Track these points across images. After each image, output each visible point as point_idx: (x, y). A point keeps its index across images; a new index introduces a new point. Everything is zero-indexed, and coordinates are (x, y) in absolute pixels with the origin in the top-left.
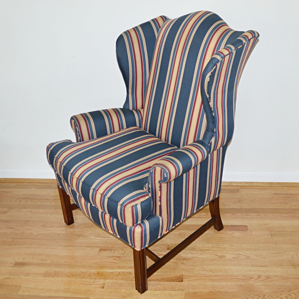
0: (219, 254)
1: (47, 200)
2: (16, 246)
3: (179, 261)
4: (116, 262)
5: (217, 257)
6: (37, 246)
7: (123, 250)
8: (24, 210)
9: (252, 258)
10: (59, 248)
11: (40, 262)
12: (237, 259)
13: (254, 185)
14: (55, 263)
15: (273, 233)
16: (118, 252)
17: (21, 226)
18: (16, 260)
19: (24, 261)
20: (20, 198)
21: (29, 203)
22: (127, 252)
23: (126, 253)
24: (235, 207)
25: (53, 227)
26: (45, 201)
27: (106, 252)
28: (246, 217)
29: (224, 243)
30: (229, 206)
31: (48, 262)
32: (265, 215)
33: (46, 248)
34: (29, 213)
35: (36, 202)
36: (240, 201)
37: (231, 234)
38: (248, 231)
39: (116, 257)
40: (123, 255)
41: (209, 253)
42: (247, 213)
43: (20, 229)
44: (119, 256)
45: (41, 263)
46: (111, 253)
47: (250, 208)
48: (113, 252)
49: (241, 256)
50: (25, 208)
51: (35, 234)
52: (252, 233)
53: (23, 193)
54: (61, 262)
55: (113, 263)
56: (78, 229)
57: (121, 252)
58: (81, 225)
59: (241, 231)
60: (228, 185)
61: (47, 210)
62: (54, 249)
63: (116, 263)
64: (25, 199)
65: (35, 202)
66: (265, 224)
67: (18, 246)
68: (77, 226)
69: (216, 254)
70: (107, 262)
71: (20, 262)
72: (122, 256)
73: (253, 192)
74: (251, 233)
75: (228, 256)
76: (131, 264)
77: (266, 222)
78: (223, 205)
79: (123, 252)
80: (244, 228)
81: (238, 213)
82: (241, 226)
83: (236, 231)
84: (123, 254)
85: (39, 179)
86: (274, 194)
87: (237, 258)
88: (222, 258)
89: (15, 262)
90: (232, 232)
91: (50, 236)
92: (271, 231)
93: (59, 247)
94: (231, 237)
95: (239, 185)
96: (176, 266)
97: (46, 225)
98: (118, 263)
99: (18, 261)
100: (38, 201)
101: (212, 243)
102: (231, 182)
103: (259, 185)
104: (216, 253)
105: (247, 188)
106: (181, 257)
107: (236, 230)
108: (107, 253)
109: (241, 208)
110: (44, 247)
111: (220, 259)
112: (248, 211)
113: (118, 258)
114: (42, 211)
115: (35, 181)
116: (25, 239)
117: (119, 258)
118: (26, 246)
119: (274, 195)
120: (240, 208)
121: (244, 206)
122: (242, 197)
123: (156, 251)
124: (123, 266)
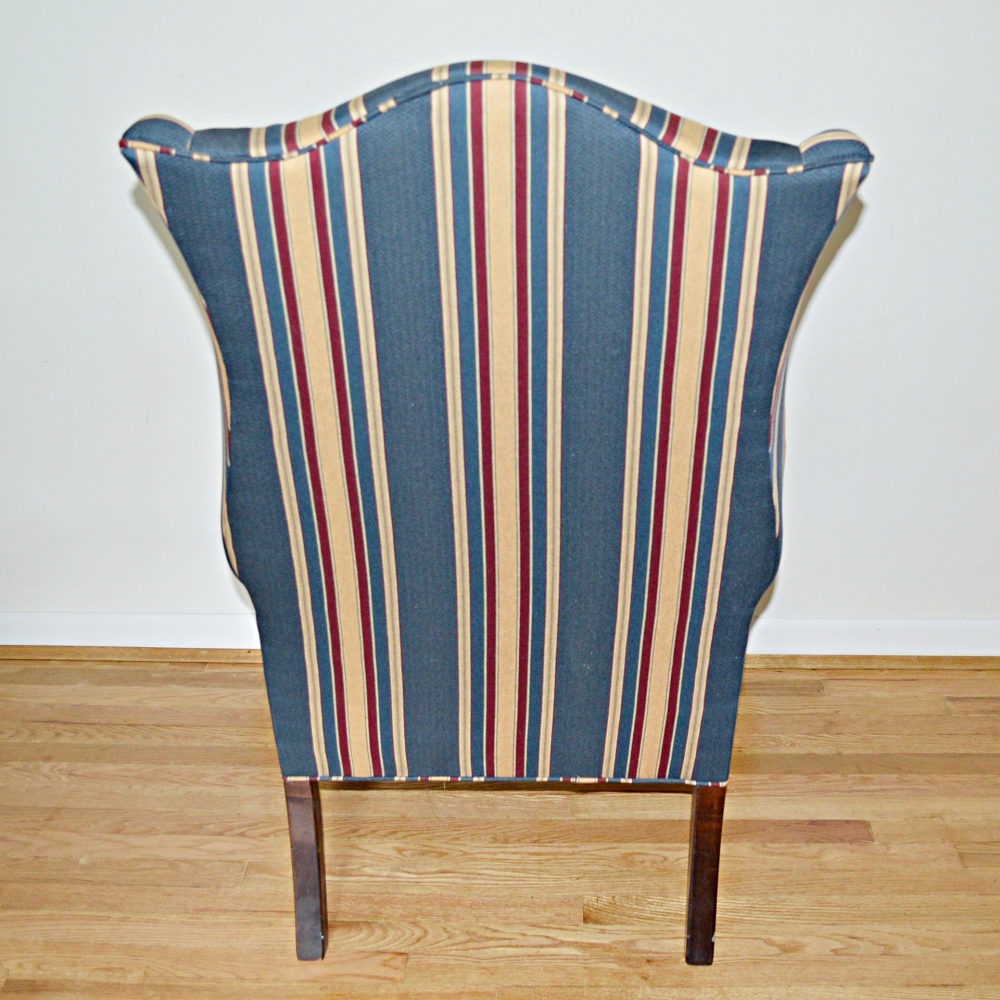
0: (777, 939)
1: (130, 729)
2: (10, 913)
3: (631, 970)
4: (392, 974)
5: (774, 950)
6: (91, 913)
7: (415, 924)
8: (46, 767)
9: (901, 950)
10: (173, 917)
11: (101, 977)
12: (848, 955)
13: (874, 666)
14: (160, 982)
15: (965, 848)
16: (399, 933)
17: (34, 829)
18: (8, 971)
19: (40, 975)
20: (34, 721)
21: (65, 739)
22: (431, 932)
23: (429, 937)
24: (817, 751)
25: (150, 832)
26: (123, 733)
27: (352, 934)
28: (860, 788)
29: (791, 893)
30: (793, 745)
31: (133, 978)
32: (928, 781)
33: (122, 920)
34: (64, 778)
35: (90, 737)
36: (829, 725)
37: (816, 857)
38: (876, 843)
39: (394, 953)
40: (417, 945)
41: (740, 936)
42: (862, 773)
43: (26, 844)
44: (403, 950)
45: (105, 984)
46: (372, 938)
47: (870, 752)
48: (378, 932)
49: (861, 943)
50: (48, 759)
51: (83, 861)
52: (892, 851)
53: (47, 701)
54: (182, 978)
55: (379, 981)
56: (244, 839)
57: (408, 932)
58: (257, 824)
59: (851, 842)
60: (784, 666)
61: (131, 766)
62: (155, 921)
63: (393, 979)
64: (52, 725)
65: (86, 733)
66: (933, 817)
67: (19, 913)
68: (242, 830)
69: (766, 937)
70: (358, 975)
71: (23, 978)
72: (412, 948)
73: (877, 694)
74: (888, 849)
75: (814, 946)
76: (448, 985)
77: (937, 805)
78: (773, 743)
79: (418, 933)
80: (856, 832)
81: (829, 773)
82: (848, 822)
83: (829, 845)
84: (419, 940)
85: (104, 647)
86: (949, 699)
87: (846, 951)
88: (791, 954)
89: (4, 980)
90: (815, 848)
91: (142, 869)
92: (959, 843)
93: (173, 913)
94: (817, 867)
95: (820, 666)
96: (620, 989)
97: (126, 823)
98: (401, 981)
99: (15, 973)
100: (100, 731)
101: (751, 895)
102: (794, 658)
103: (891, 667)
104: (765, 932)
105: (852, 677)
106: (638, 952)
107: (829, 840)
108: (357, 937)
109: (839, 754)
110: (117, 915)
111: (784, 957)
112: (864, 765)
113: (400, 958)
114: (111, 768)
115: (89, 656)
116: (47, 881)
117: (405, 957)
118: (48, 912)
119: (949, 704)
120: (835, 752)
121: (850, 745)
122: (837, 712)
123: (540, 927)
124: (419, 990)
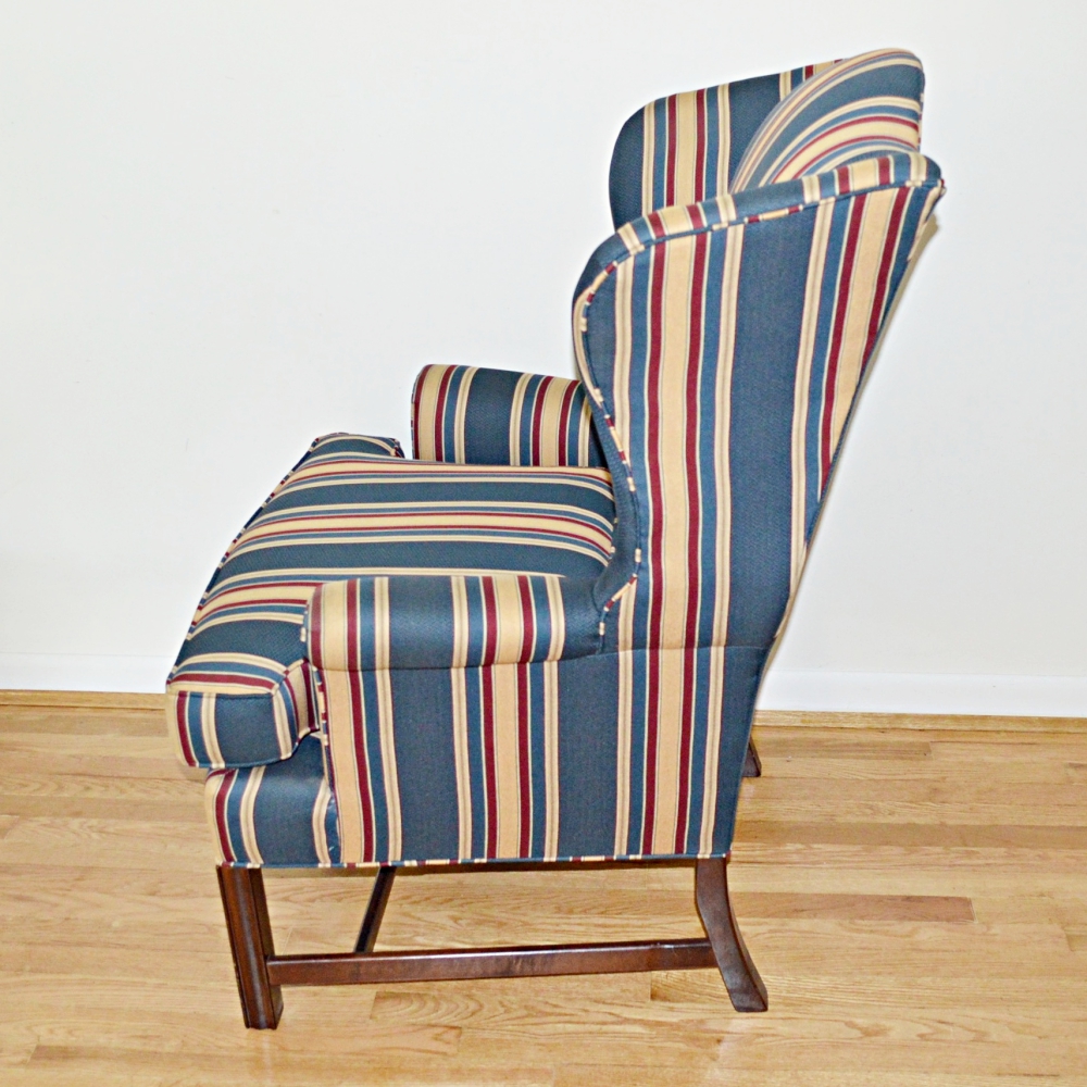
0: (859, 1021)
1: (165, 784)
2: (40, 977)
3: (699, 1050)
4: (442, 1047)
5: (856, 1033)
6: (125, 979)
7: (470, 997)
8: (75, 823)
9: (994, 1037)
11: (137, 1045)
12: (936, 1040)
13: (989, 728)
14: (199, 1051)
15: (1074, 930)
16: (453, 1006)
17: (61, 889)
18: (39, 1037)
19: (72, 1041)
20: (61, 774)
21: (94, 794)
22: (486, 1006)
23: (485, 1011)
24: (921, 821)
25: (187, 895)
26: (157, 788)
27: (402, 1006)
28: (963, 862)
29: (878, 974)
30: (892, 813)
31: (170, 1046)
32: (1039, 856)
33: (159, 986)
34: (95, 836)
35: (122, 791)
36: (934, 793)
37: (908, 936)
38: (976, 922)
39: (446, 1026)
40: (471, 1019)
41: (819, 1017)
42: (966, 845)
43: (56, 905)
44: (456, 1024)
45: (140, 1052)
46: (425, 1011)
47: (978, 823)
48: (431, 1005)
49: (951, 1029)
50: (77, 814)
51: (116, 924)
52: (993, 931)
53: (74, 752)
54: (220, 1048)
55: (429, 1055)
56: (289, 904)
57: (462, 1006)
58: (302, 888)
59: (948, 920)
60: (888, 726)
61: (166, 824)
62: (194, 988)
63: (445, 1054)
64: (81, 778)
65: (117, 787)
66: (1042, 895)
67: (49, 977)
68: (286, 894)
69: (848, 1019)
70: (408, 1049)
71: (52, 1044)
72: (466, 1022)
73: (988, 758)
74: (989, 929)
75: (899, 1031)
76: (503, 1061)
77: (1046, 883)
78: (869, 811)
79: (473, 1006)
80: (956, 910)
81: (930, 845)
82: (946, 899)
83: (924, 923)
84: (473, 1014)
85: (136, 694)
86: (1071, 765)
87: (934, 1037)
88: (873, 1038)
89: (35, 1045)
90: (908, 926)
91: (179, 934)
92: (1068, 924)
94: (908, 946)
95: (928, 726)
96: (686, 1070)
97: (163, 885)
98: (454, 1056)
99: (47, 1039)
100: (132, 786)
101: (833, 975)
102: (899, 717)
103: (1009, 729)
104: (848, 1014)
105: (963, 739)
106: (707, 1031)
107: (924, 917)
108: (408, 1010)
109: (943, 824)
110: (154, 981)
111: (867, 1040)
112: (968, 837)
113: (454, 1032)
114: (146, 826)
115: (121, 703)
116: (80, 944)
117: (457, 1031)
118: (81, 976)
119: (1071, 772)
120: (937, 822)
121: (955, 815)
122: (944, 778)
123: (604, 1003)
124: (472, 1066)
